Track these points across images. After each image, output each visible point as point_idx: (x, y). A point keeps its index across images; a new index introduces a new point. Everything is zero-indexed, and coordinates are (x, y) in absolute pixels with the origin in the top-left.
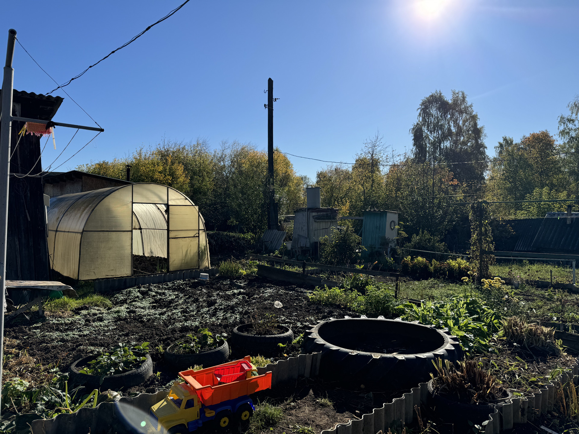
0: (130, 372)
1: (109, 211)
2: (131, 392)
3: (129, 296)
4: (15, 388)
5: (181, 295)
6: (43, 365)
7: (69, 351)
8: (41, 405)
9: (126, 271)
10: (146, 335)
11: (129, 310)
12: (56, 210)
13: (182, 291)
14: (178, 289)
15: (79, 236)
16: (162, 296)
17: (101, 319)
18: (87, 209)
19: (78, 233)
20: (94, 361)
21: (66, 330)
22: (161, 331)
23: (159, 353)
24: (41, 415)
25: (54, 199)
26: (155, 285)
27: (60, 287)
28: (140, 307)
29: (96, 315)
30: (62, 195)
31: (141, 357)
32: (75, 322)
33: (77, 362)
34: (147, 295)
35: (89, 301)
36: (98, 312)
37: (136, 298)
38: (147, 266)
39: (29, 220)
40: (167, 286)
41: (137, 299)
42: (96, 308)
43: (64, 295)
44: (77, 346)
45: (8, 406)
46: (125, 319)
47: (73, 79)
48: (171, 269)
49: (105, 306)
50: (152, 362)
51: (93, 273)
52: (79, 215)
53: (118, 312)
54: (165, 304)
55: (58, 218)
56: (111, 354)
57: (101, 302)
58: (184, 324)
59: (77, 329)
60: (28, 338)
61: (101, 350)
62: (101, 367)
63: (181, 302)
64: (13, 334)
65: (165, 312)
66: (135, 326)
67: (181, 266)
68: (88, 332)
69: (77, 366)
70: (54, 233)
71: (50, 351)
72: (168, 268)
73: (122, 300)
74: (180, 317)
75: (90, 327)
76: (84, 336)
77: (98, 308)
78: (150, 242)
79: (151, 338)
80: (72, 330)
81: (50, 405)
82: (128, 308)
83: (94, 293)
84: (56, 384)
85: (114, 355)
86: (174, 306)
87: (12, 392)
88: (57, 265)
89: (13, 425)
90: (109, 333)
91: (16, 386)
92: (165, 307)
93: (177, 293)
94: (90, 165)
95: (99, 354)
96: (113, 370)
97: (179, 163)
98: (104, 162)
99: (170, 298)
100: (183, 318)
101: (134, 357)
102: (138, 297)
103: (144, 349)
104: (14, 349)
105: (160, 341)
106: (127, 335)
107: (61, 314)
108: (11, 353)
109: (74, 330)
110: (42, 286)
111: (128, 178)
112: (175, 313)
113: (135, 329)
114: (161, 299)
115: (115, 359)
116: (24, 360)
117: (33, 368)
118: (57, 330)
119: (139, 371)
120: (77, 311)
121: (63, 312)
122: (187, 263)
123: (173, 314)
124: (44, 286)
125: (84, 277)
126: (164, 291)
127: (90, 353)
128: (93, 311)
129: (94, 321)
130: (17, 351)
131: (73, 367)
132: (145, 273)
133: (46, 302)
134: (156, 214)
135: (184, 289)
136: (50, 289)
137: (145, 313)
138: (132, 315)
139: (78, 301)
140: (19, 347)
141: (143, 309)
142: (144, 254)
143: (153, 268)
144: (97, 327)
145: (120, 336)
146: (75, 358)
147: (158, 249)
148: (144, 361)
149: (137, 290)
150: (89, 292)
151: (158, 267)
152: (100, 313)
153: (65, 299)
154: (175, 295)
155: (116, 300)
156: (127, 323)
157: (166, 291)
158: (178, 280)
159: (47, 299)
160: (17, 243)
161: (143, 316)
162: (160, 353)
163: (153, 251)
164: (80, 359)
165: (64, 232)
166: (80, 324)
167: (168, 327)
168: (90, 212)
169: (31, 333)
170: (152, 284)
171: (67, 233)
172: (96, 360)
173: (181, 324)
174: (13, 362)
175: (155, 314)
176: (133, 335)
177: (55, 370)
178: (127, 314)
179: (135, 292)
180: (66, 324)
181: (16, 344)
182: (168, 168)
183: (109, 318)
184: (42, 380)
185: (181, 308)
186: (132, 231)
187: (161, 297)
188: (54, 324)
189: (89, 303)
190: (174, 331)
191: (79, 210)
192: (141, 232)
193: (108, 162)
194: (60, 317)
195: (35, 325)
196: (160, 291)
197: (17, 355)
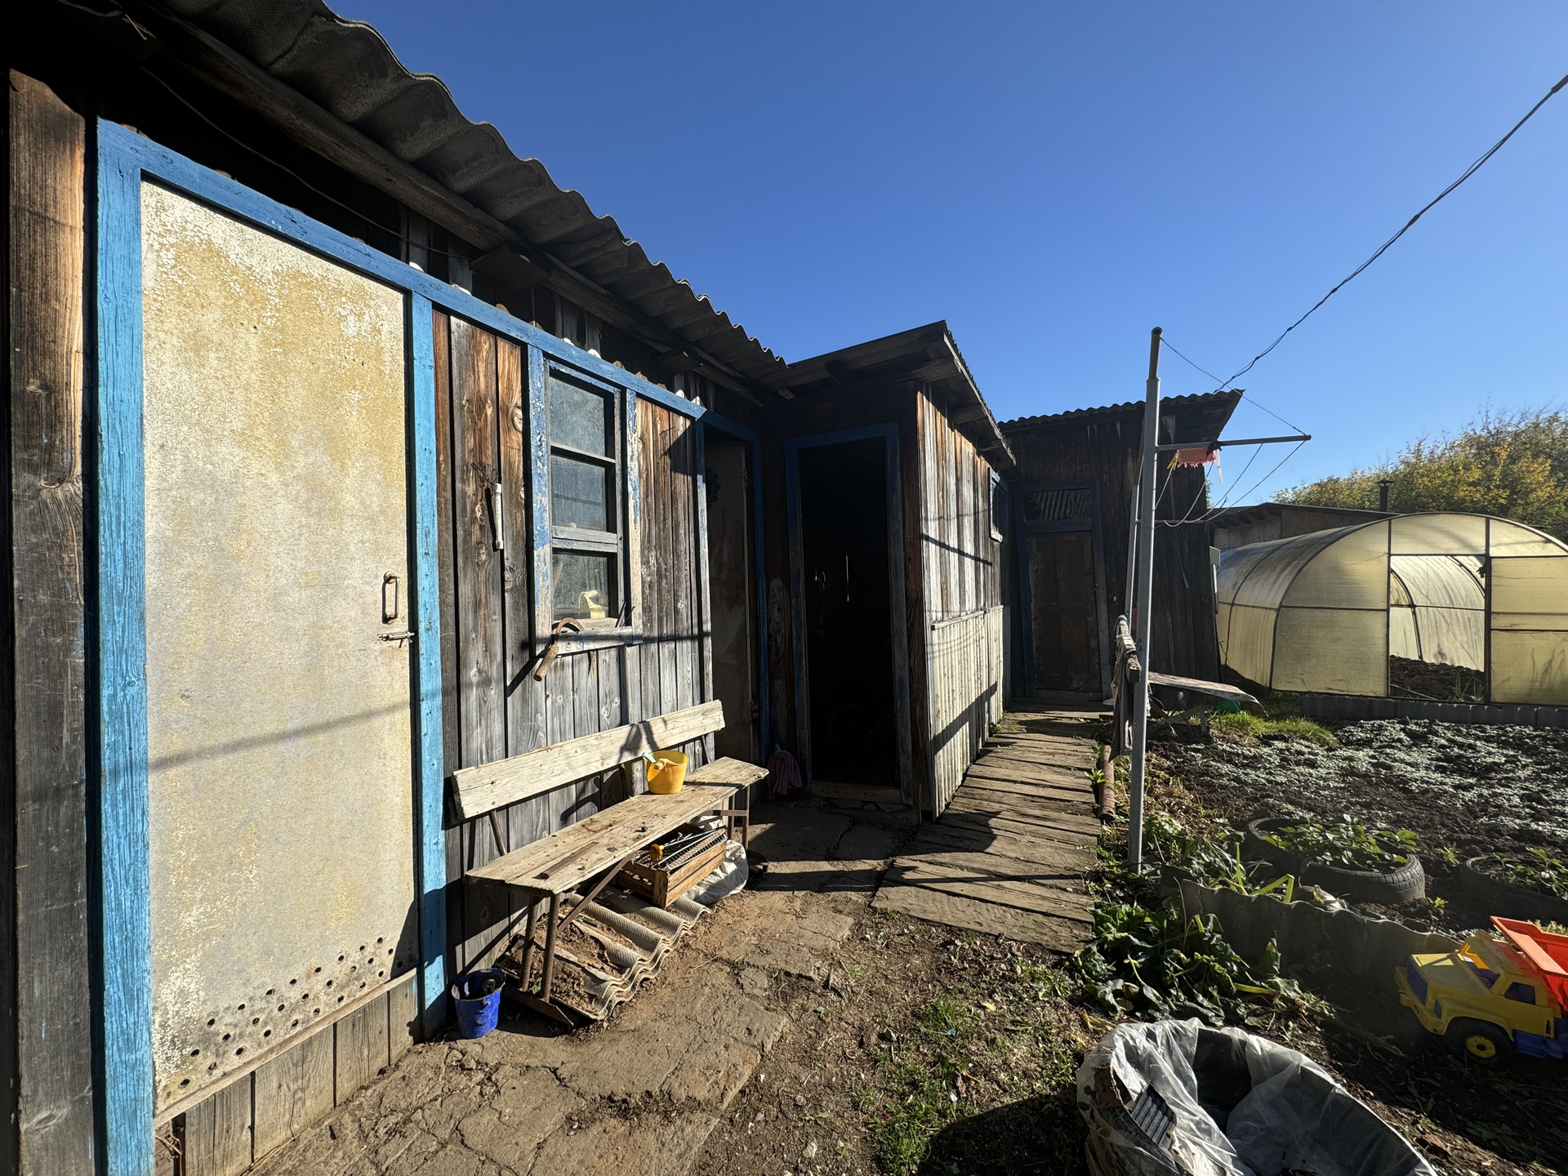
0: (1368, 873)
1: (1337, 571)
2: (1368, 910)
3: (1377, 735)
4: (1161, 827)
5: (1524, 760)
6: (1205, 808)
7: (1247, 799)
8: (1198, 863)
9: (1374, 685)
10: (1414, 817)
11: (1375, 761)
12: (1233, 570)
13: (1530, 751)
14: (1519, 744)
15: (1273, 614)
16: (1465, 751)
17: (1312, 764)
18: (1289, 568)
19: (1270, 609)
20: (1290, 829)
21: (1244, 766)
22: (1457, 822)
23: (1445, 863)
24: (1198, 878)
25: (1230, 553)
26: (1446, 724)
27: (1238, 695)
28: (1402, 761)
29: (1303, 755)
30: (1244, 544)
31: (1395, 856)
32: (1262, 757)
33: (1259, 821)
34: (1425, 742)
35: (1290, 727)
36: (1306, 750)
37: (1394, 741)
38: (1428, 683)
39: (1187, 586)
40: (1484, 731)
41: (1398, 745)
42: (1302, 741)
43: (1243, 708)
44: (1263, 797)
45: (1152, 846)
46: (1365, 776)
47: (1258, 358)
48: (1497, 696)
49: (1323, 743)
50: (1422, 872)
51: (1299, 681)
52: (1271, 580)
53: (1350, 759)
54: (1473, 769)
55: (1236, 584)
56: (1327, 828)
57: (1314, 734)
58: (1527, 825)
59: (1265, 768)
60: (1183, 762)
61: (1308, 816)
62: (1305, 843)
63: (1522, 774)
64: (1161, 750)
65: (1471, 786)
66: (1389, 795)
67: (1529, 695)
68: (1284, 780)
69: (1260, 827)
70: (1229, 607)
71: (1216, 791)
72: (1487, 694)
73: (1362, 739)
74: (1516, 806)
75: (1289, 772)
76: (1277, 783)
77: (1307, 743)
78: (1437, 633)
79: (1425, 827)
80: (1256, 769)
81: (1212, 870)
82: (1373, 757)
83: (1302, 716)
84: (1222, 843)
85: (1332, 832)
86: (1500, 780)
87: (1157, 830)
88: (1233, 659)
89: (1157, 875)
90: (1327, 792)
91: (1163, 823)
92: (1473, 775)
93: (1512, 753)
94: (1300, 488)
95: (1303, 821)
96: (1328, 857)
97: (1536, 456)
98: (1330, 480)
99: (1489, 760)
100: (1527, 810)
101: (1378, 850)
102: (1400, 740)
103: (1402, 842)
104: (1163, 773)
105: (1450, 839)
106: (1367, 806)
107: (1238, 739)
108: (1158, 777)
109: (1259, 768)
110: (1205, 689)
111: (1383, 506)
112: (1501, 794)
113: (1387, 801)
114: (1461, 756)
115: (1334, 838)
116: (1176, 792)
117: (1188, 808)
118: (1230, 761)
119: (1389, 878)
120: (1266, 740)
121: (1240, 736)
122: (1549, 689)
123: (1495, 795)
124: (1209, 690)
125: (1281, 686)
126: (1472, 741)
127: (1286, 814)
128: (1297, 747)
129: (1298, 763)
130: (1167, 776)
131: (1252, 826)
132: (1421, 697)
133: (1212, 714)
134: (1455, 576)
135: (1535, 747)
136: (1219, 695)
137: (1417, 775)
138: (1384, 772)
139: (1267, 724)
140: (1169, 770)
141: (1412, 767)
142: (1421, 657)
143: (1445, 689)
144: (1302, 774)
145: (1352, 803)
146: (1257, 815)
147: (1461, 651)
148: (1399, 865)
149: (1398, 727)
150: (1291, 713)
151: (1457, 689)
152: (1310, 753)
153: (1244, 715)
154: (1506, 756)
155: (1348, 737)
156: (1370, 783)
157: (1478, 743)
158: (1520, 725)
159: (1214, 710)
160: (1169, 620)
161: (1410, 780)
162: (1449, 864)
163: (1445, 651)
164: (1266, 819)
165: (1246, 606)
166: (1270, 763)
167: (1476, 817)
168: (1294, 573)
169: (1188, 756)
170: (1437, 722)
171: (1251, 609)
172: (1296, 829)
173: (1518, 821)
174: (1160, 789)
175: (1445, 784)
176: (1382, 810)
177: (1221, 821)
178: (1372, 769)
179: (1393, 730)
180: (1246, 757)
181: (1166, 765)
182: (1497, 472)
183: (1328, 767)
184: (1201, 828)
185: (1524, 789)
186: (1388, 611)
187: (1462, 752)
188: (1224, 751)
189: (1288, 731)
190: (1494, 831)
191: (1273, 570)
192: (1414, 613)
193: (1338, 479)
194: (1236, 743)
195: (1194, 746)
196: (1459, 739)
197: (1166, 782)
